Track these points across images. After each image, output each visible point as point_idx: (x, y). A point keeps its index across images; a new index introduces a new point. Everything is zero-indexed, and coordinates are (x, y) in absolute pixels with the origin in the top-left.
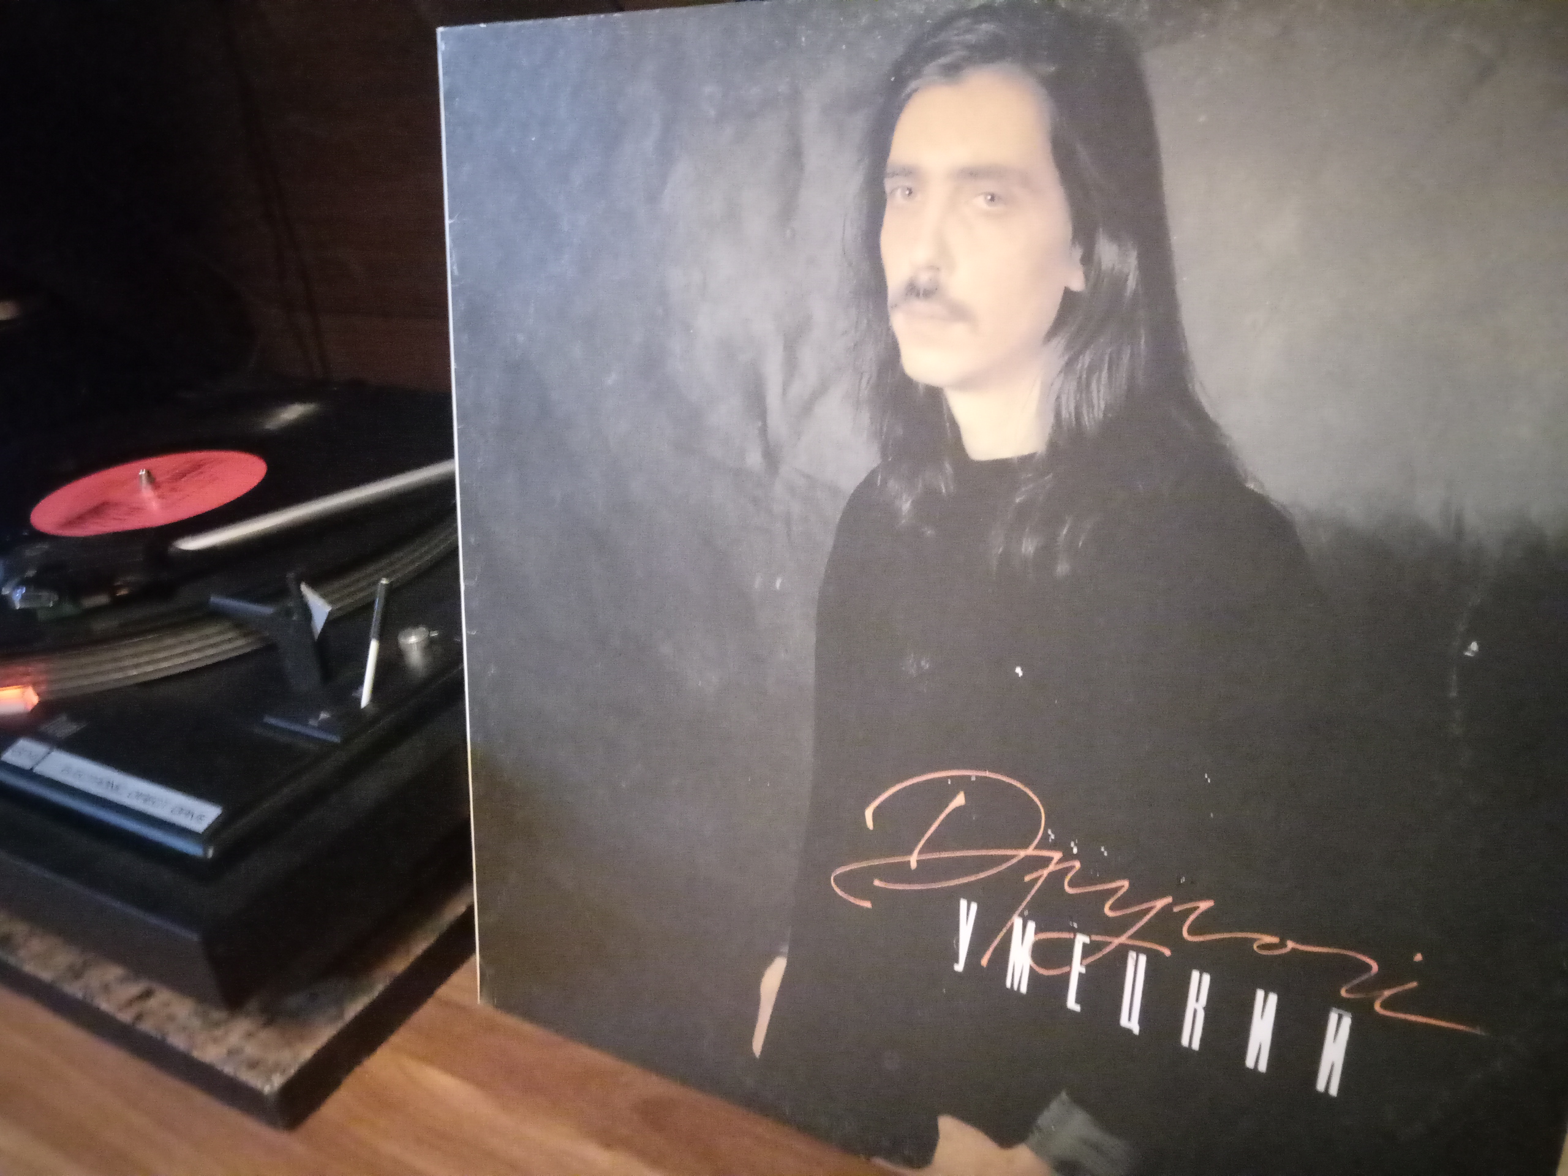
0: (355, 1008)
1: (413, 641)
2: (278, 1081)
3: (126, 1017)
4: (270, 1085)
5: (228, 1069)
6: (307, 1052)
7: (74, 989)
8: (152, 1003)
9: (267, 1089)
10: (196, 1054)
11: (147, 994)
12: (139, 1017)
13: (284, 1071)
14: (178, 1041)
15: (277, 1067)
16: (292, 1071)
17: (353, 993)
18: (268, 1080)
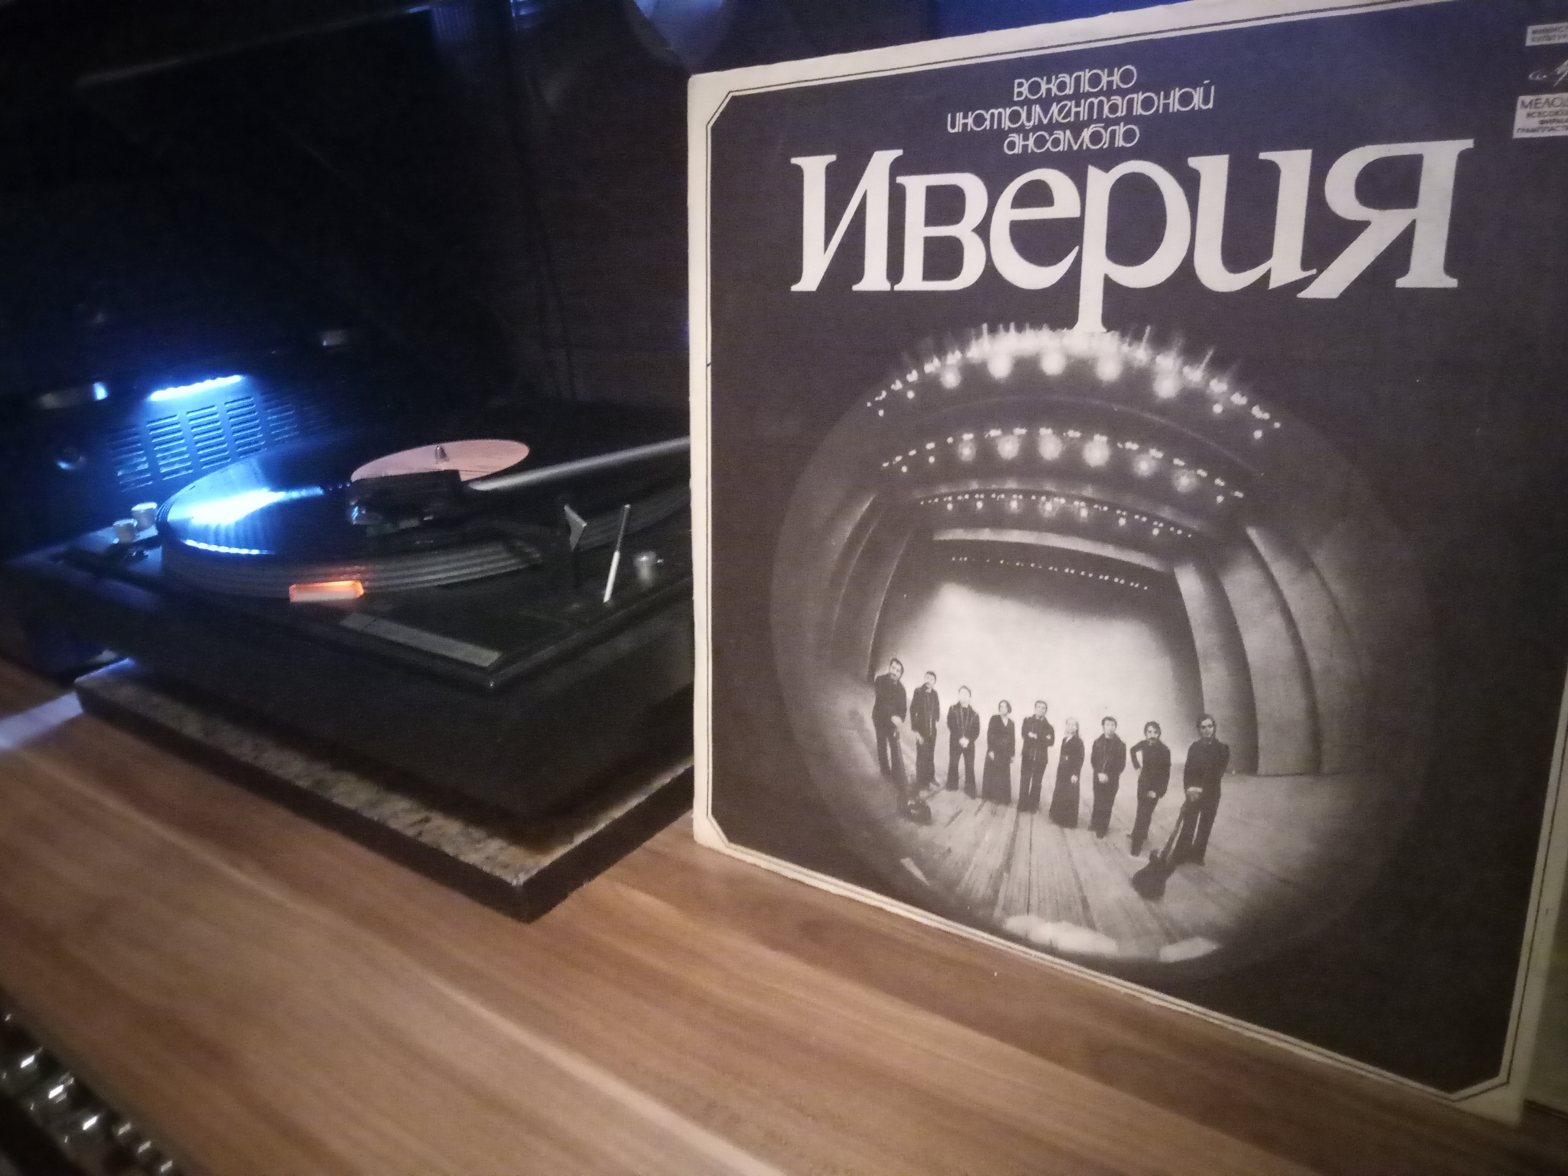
0: (581, 838)
1: (645, 561)
2: (523, 878)
3: (410, 832)
4: (518, 880)
5: (487, 869)
6: (546, 861)
7: (373, 814)
8: (428, 825)
9: (514, 883)
10: (462, 858)
11: (427, 820)
12: (420, 834)
13: (528, 871)
14: (449, 850)
15: (522, 869)
16: (534, 872)
17: (580, 829)
18: (516, 876)
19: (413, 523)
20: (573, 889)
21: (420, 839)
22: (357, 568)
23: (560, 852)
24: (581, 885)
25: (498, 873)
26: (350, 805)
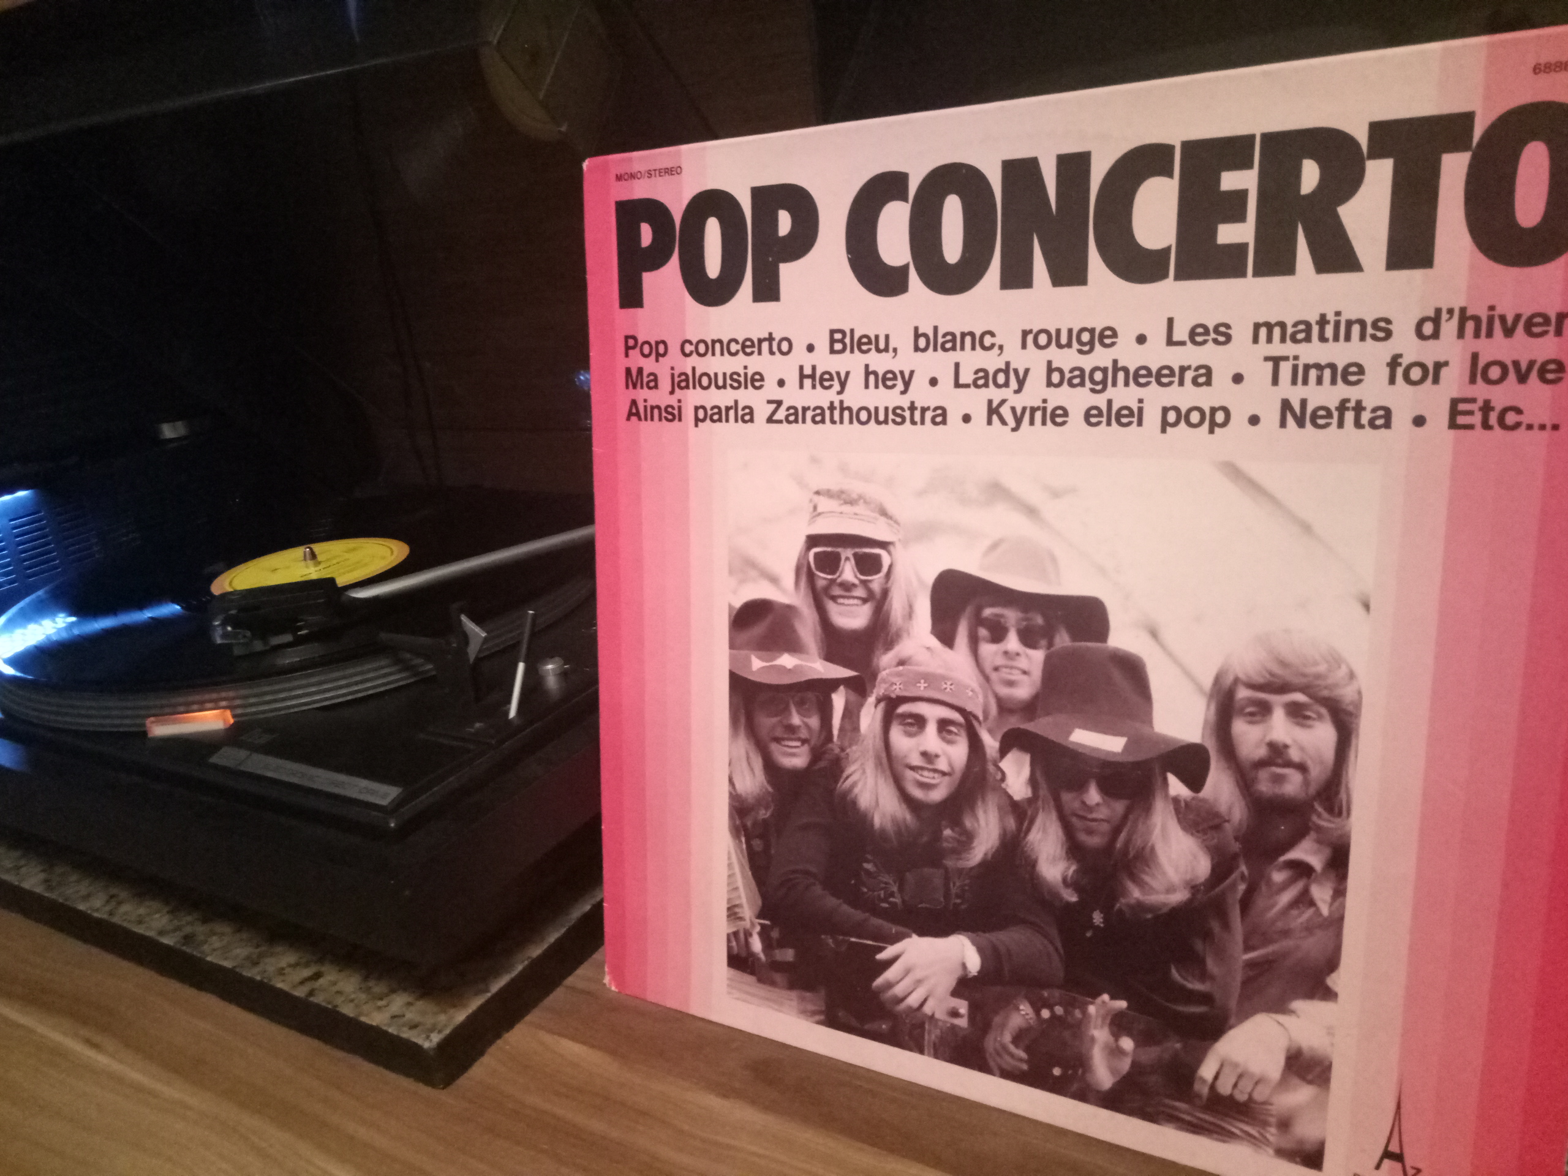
0: (497, 985)
1: (551, 669)
2: (436, 1038)
3: (300, 992)
4: (430, 1042)
5: (390, 1030)
6: (460, 1016)
7: (253, 973)
8: (322, 981)
9: (426, 1045)
10: (363, 1019)
11: (317, 976)
12: (311, 993)
13: (440, 1032)
14: (347, 1010)
15: (434, 1028)
16: (447, 1031)
17: (496, 973)
18: (428, 1037)
19: (288, 638)
20: (491, 1043)
21: (311, 999)
22: (224, 694)
23: (476, 1003)
24: (498, 1036)
25: (406, 1034)
26: (228, 964)
